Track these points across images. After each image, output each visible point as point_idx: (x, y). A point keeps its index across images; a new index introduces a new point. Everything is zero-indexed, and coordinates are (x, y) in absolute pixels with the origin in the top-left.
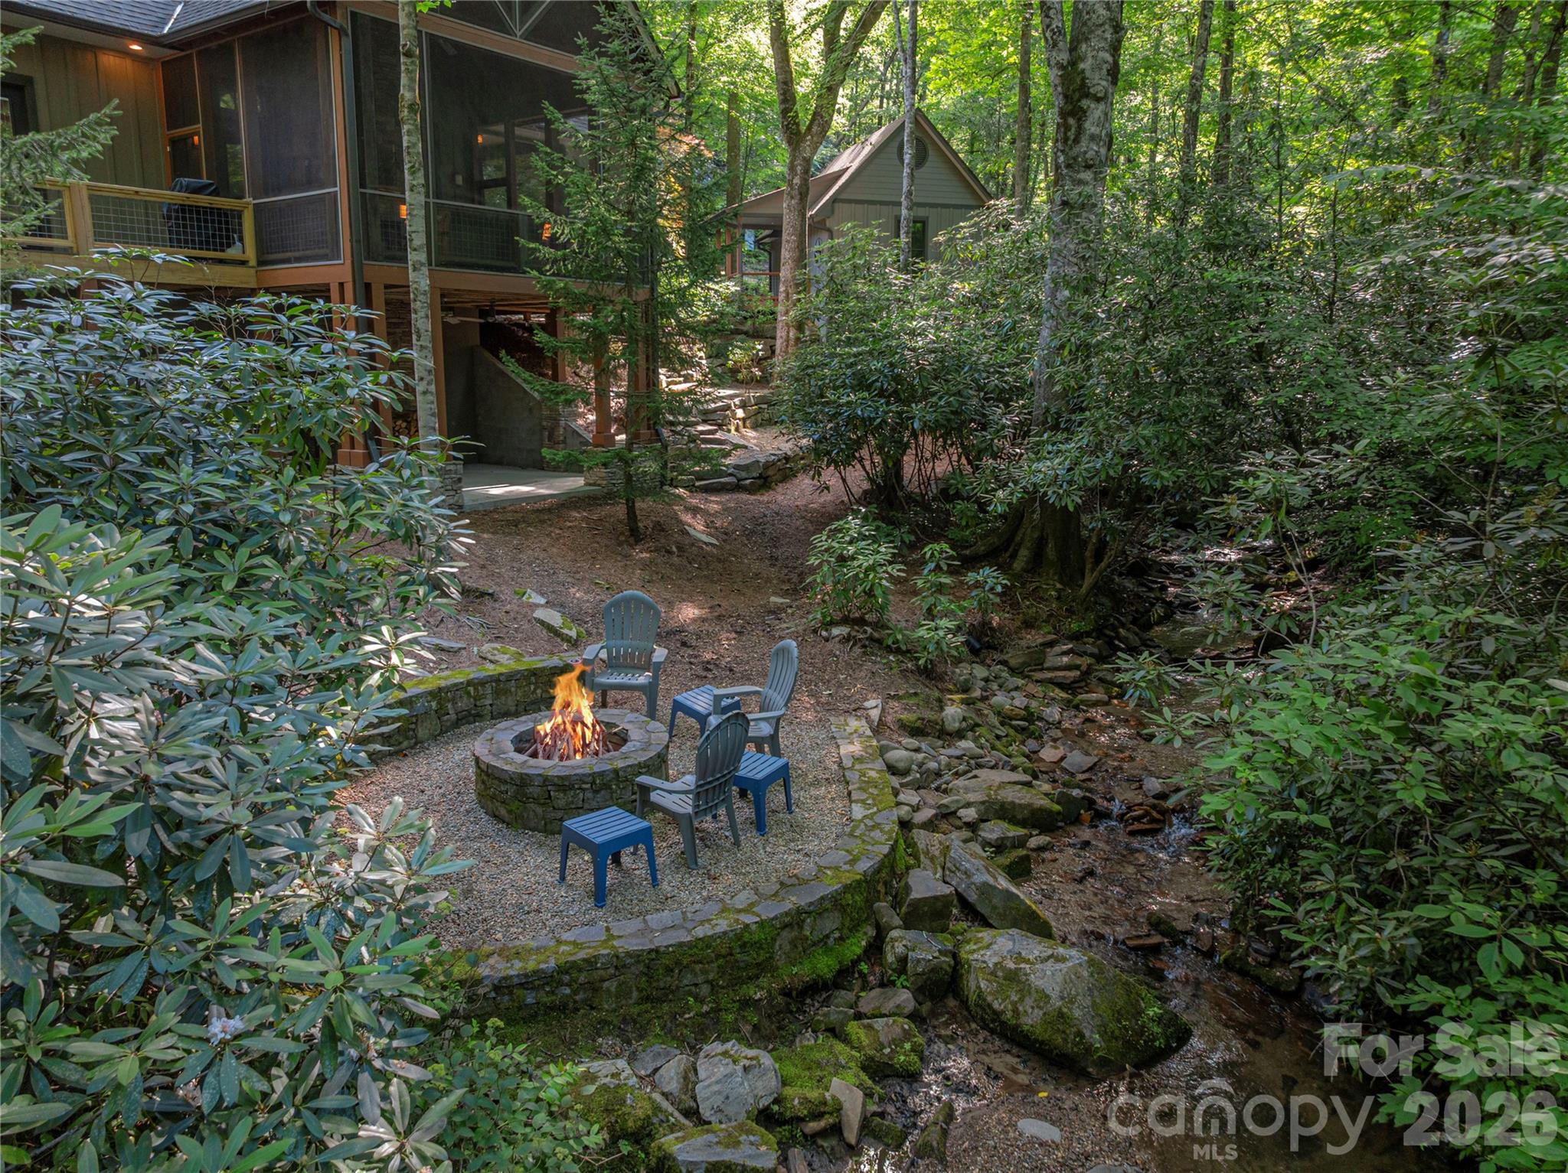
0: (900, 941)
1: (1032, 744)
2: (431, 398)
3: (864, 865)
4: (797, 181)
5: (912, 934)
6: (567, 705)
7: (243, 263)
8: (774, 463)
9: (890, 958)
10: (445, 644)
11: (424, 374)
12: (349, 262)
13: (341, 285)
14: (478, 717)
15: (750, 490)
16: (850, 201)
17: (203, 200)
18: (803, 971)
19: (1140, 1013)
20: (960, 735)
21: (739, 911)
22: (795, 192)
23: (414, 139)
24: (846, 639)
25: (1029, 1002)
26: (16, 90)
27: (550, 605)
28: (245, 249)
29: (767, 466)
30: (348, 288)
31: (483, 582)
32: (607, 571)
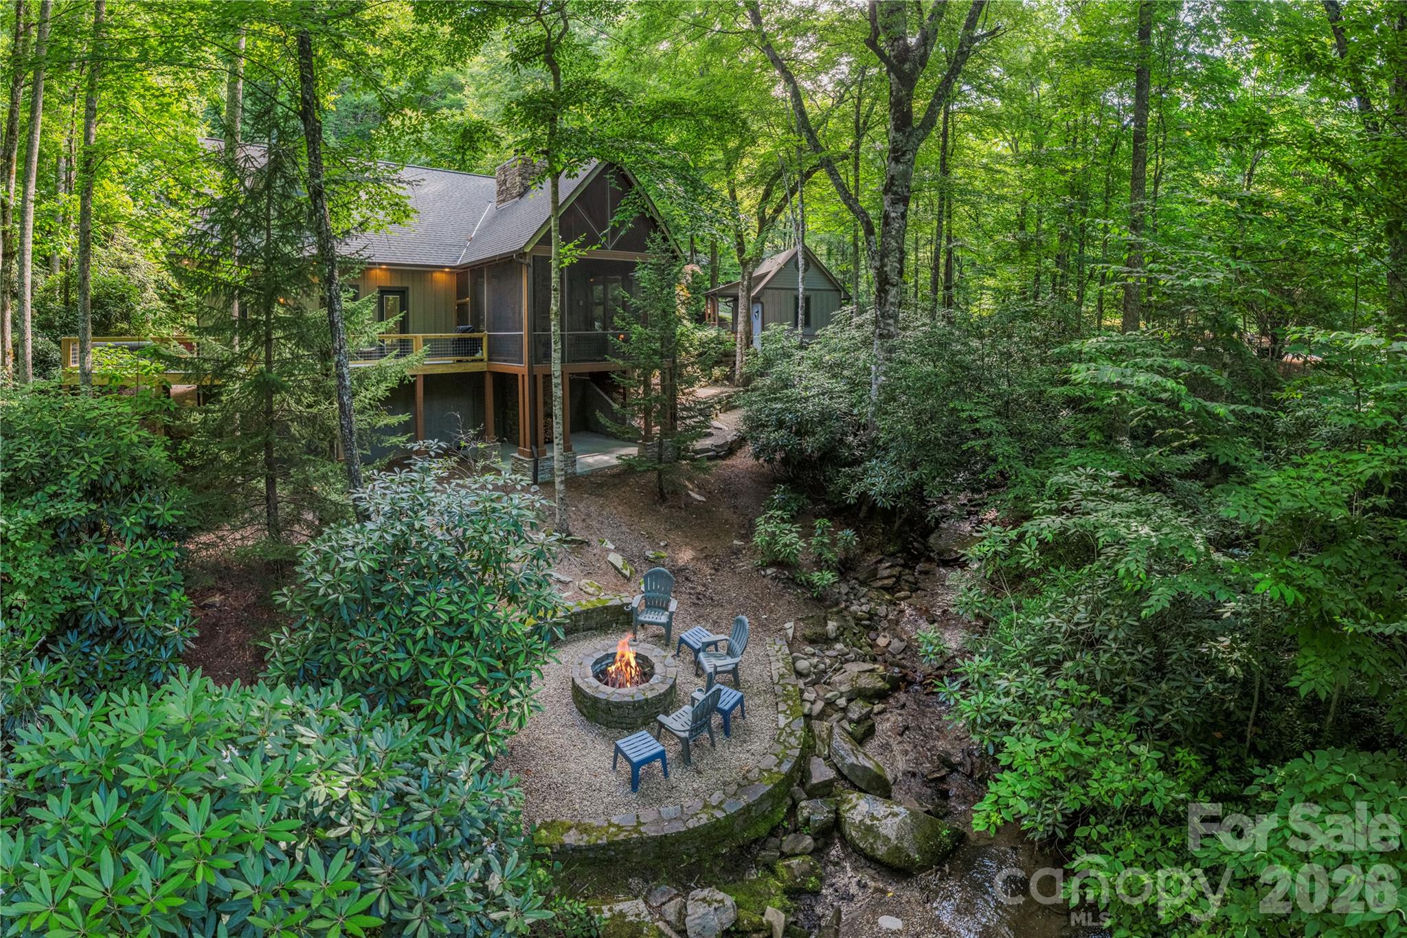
0: (806, 808)
1: (873, 635)
2: (561, 447)
3: (786, 767)
4: (746, 283)
5: (812, 803)
6: (623, 656)
7: (482, 360)
8: (735, 440)
9: (800, 819)
10: (562, 578)
11: (558, 436)
12: (527, 366)
13: (523, 375)
14: (577, 631)
15: (723, 458)
16: (772, 289)
17: (467, 335)
18: (750, 834)
19: (939, 834)
20: (836, 640)
21: (714, 807)
22: (745, 289)
23: (556, 329)
24: (774, 578)
25: (879, 842)
26: (402, 292)
27: (617, 549)
28: (483, 354)
29: (732, 442)
30: (526, 378)
31: (583, 532)
32: (647, 524)
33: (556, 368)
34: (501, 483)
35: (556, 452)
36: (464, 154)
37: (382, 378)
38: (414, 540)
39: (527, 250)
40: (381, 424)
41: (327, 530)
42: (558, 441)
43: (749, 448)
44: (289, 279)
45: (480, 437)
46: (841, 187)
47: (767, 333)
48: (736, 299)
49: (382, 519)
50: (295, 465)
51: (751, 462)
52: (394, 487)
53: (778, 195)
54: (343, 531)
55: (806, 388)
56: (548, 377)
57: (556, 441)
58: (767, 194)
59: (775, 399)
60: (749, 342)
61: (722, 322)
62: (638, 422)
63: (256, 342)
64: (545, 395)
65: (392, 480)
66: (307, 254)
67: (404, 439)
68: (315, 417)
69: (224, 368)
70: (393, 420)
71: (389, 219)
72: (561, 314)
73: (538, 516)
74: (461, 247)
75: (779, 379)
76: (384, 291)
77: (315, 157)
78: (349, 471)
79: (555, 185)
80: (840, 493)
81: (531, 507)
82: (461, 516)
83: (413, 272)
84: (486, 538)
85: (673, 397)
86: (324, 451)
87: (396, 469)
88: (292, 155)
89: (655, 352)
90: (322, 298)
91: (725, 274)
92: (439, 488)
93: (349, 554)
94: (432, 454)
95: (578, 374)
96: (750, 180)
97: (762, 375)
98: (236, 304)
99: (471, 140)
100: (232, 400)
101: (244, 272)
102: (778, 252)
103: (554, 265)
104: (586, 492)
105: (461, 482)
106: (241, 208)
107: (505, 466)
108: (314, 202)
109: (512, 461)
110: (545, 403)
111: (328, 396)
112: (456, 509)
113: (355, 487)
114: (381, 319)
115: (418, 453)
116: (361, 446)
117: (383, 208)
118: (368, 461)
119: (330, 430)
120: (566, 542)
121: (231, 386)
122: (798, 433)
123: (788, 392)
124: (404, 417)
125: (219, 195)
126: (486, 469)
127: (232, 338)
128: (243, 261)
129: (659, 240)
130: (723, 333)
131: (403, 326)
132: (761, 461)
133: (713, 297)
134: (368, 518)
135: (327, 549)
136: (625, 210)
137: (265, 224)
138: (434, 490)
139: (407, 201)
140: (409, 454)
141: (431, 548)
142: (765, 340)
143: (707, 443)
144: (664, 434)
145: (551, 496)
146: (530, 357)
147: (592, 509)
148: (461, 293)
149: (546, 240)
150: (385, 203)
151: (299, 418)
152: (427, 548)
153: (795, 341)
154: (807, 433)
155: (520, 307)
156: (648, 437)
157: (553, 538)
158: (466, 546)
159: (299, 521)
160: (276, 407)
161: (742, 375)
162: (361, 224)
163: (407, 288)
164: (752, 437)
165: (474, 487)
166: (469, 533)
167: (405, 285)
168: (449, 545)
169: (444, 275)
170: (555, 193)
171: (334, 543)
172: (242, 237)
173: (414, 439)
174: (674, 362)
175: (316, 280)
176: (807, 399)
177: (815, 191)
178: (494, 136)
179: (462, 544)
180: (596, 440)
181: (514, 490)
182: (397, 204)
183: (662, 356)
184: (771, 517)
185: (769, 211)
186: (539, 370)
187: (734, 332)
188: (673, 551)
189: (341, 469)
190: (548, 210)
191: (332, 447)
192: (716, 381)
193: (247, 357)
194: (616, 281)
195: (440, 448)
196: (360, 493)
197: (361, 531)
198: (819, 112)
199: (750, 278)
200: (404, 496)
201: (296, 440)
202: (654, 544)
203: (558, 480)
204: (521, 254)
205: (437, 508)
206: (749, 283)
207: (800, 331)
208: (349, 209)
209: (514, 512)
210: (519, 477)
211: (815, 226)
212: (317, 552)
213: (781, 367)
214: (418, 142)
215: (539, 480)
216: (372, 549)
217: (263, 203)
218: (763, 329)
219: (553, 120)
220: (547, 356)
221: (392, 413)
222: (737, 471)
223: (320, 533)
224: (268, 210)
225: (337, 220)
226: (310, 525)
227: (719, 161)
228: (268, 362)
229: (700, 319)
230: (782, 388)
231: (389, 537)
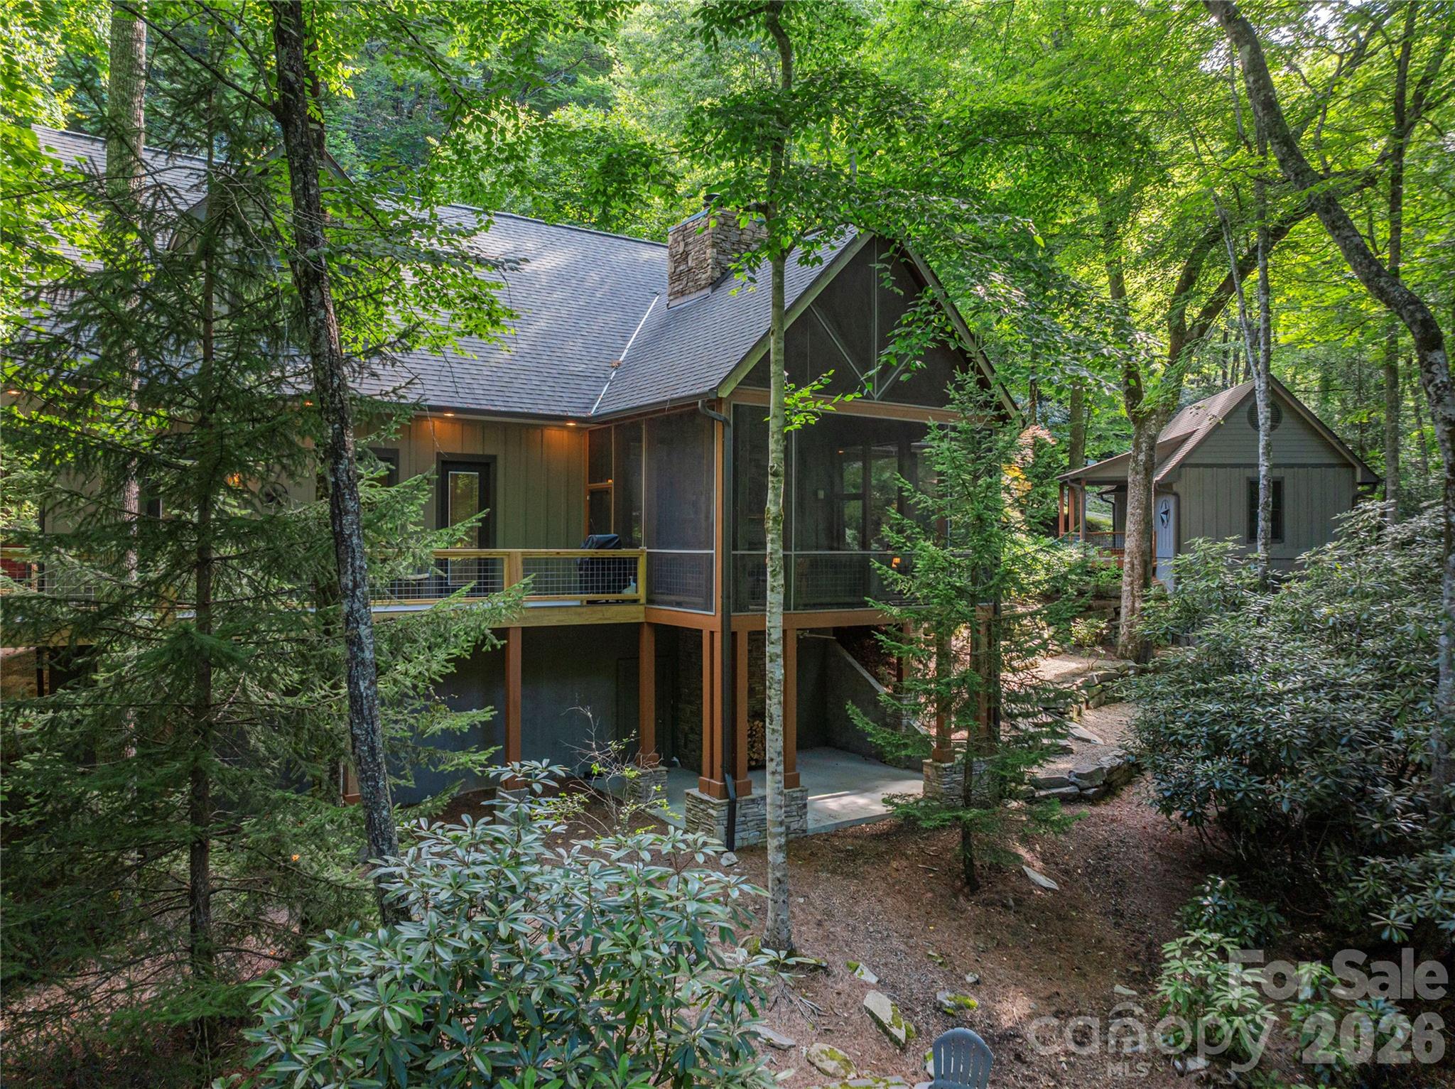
2: (779, 778)
4: (1142, 457)
7: (635, 601)
8: (1119, 767)
11: (774, 756)
12: (719, 615)
13: (712, 633)
15: (1094, 801)
16: (1197, 466)
17: (608, 553)
22: (1141, 468)
23: (776, 547)
26: (484, 466)
27: (882, 985)
28: (638, 589)
29: (1112, 771)
30: (718, 637)
31: (819, 947)
32: (942, 934)
33: (774, 621)
34: (666, 848)
35: (770, 787)
36: (607, 204)
37: (441, 638)
38: (496, 959)
39: (724, 394)
40: (436, 728)
41: (316, 944)
42: (774, 765)
43: (1148, 787)
44: (250, 443)
45: (627, 756)
46: (1358, 252)
47: (1189, 557)
48: (1121, 488)
49: (433, 916)
50: (255, 812)
51: (1151, 815)
52: (460, 852)
53: (1213, 279)
54: (353, 944)
55: (1276, 675)
56: (758, 638)
57: (770, 767)
58: (1189, 280)
59: (1207, 692)
60: (1148, 572)
61: (1092, 529)
62: (926, 726)
63: (176, 563)
64: (751, 675)
65: (456, 840)
66: (289, 391)
67: (482, 757)
68: (301, 713)
69: (101, 616)
70: (461, 721)
71: (460, 325)
72: (785, 521)
73: (734, 916)
74: (600, 381)
75: (1216, 649)
76: (447, 464)
77: (308, 203)
78: (370, 821)
79: (779, 273)
80: (1364, 912)
81: (723, 898)
82: (589, 914)
83: (506, 426)
84: (636, 958)
85: (993, 679)
86: (317, 782)
87: (465, 818)
88: (260, 192)
89: (961, 592)
90: (321, 479)
91: (1099, 438)
92: (548, 855)
93: (361, 994)
94: (538, 788)
95: (812, 630)
96: (1153, 252)
97: (1176, 641)
98: (135, 488)
99: (622, 179)
100: (120, 683)
101: (152, 422)
102: (1211, 390)
103: (774, 424)
104: (825, 868)
105: (590, 844)
106: (145, 293)
107: (675, 814)
108: (305, 292)
109: (687, 804)
110: (751, 692)
111: (329, 671)
112: (580, 899)
113: (380, 853)
114: (442, 523)
115: (509, 785)
116: (396, 772)
117: (448, 304)
118: (408, 800)
119: (331, 740)
120: (786, 967)
121: (117, 653)
122: (1256, 767)
123: (1236, 679)
124: (482, 715)
125: (94, 264)
126: (639, 819)
127: (122, 557)
128: (149, 398)
129: (971, 385)
130: (1093, 552)
131: (485, 536)
132: (1175, 815)
133: (1074, 486)
134: (405, 915)
135: (316, 985)
136: (909, 334)
137: (200, 327)
138: (539, 860)
139: (494, 292)
140: (490, 788)
141: (530, 978)
142: (1182, 572)
143: (1062, 766)
144: (974, 747)
145: (757, 876)
146: (726, 596)
147: (836, 901)
148: (597, 470)
149: (759, 376)
150: (451, 293)
151: (269, 718)
152: (521, 977)
153: (1251, 574)
154: (1276, 768)
155: (709, 500)
156: (944, 750)
157: (762, 960)
158: (598, 974)
159: (256, 928)
160: (216, 695)
161: (1132, 637)
162: (404, 335)
163: (494, 458)
164: (1156, 767)
165: (615, 855)
166: (604, 947)
167: (490, 451)
168: (564, 971)
169: (565, 433)
170: (779, 288)
171: (332, 972)
172: (146, 354)
173: (501, 759)
174: (996, 610)
175: (309, 443)
176: (1278, 698)
177: (1296, 261)
178: (664, 173)
179: (589, 970)
180: (843, 764)
181: (690, 862)
182: (475, 298)
183: (974, 599)
184: (1197, 944)
185: (1193, 312)
186: (743, 622)
187: (1118, 550)
188: (992, 996)
189: (353, 819)
190: (764, 319)
191: (334, 771)
192: (1079, 647)
193: (155, 594)
194: (887, 455)
195: (552, 776)
196: (390, 865)
197: (390, 943)
198: (1307, 92)
199: (1151, 448)
200: (479, 870)
201: (260, 763)
202: (954, 980)
203: (772, 843)
204: (713, 401)
205: (543, 897)
206: (1150, 457)
207: (1261, 553)
208: (378, 304)
209: (692, 907)
210: (700, 837)
211: (1292, 336)
212: (293, 993)
213: (1216, 628)
214: (518, 177)
215: (738, 843)
216: (411, 979)
217: (196, 285)
218: (1179, 549)
219: (778, 148)
220: (758, 595)
221: (457, 707)
222: (1122, 831)
223: (303, 951)
224: (208, 299)
225: (355, 326)
226: (279, 934)
227: (1091, 219)
228: (203, 605)
229: (1049, 527)
230: (1221, 672)
231: (447, 956)
